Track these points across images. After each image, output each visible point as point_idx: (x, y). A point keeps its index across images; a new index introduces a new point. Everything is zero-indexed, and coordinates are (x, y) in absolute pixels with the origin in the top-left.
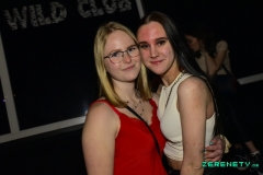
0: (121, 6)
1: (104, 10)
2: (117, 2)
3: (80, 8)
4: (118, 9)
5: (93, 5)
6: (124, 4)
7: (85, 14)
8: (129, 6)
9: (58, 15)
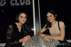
0: (26, 3)
1: (20, 4)
2: (25, 1)
3: (11, 2)
4: (25, 4)
5: (16, 1)
6: (28, 2)
7: (12, 4)
8: (29, 4)
9: (2, 3)
